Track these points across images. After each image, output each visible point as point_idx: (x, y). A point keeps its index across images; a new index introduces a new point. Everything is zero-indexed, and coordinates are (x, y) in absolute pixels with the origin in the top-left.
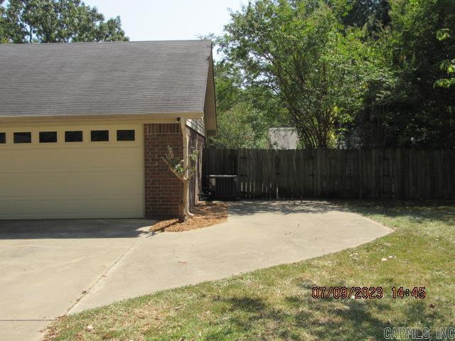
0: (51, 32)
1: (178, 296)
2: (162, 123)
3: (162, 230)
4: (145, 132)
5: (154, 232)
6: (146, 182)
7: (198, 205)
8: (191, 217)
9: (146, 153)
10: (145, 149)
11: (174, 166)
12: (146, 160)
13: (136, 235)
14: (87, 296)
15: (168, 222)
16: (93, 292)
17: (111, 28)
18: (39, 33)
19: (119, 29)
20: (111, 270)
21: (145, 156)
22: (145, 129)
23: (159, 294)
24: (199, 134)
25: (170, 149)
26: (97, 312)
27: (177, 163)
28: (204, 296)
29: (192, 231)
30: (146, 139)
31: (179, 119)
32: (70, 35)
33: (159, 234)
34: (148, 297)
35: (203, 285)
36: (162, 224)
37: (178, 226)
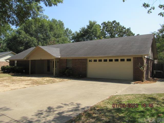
0: (112, 33)
1: (136, 95)
2: (138, 57)
3: (137, 83)
4: (134, 59)
5: (135, 84)
6: (134, 71)
7: (150, 79)
8: (145, 81)
9: (134, 64)
10: (134, 63)
11: (140, 68)
12: (134, 66)
13: (130, 84)
14: (117, 93)
15: (139, 82)
16: (119, 93)
17: (128, 31)
18: (109, 34)
19: (130, 31)
20: (123, 90)
21: (134, 65)
22: (134, 58)
23: (132, 94)
24: (150, 59)
25: (140, 63)
26: (119, 95)
27: (142, 67)
28: (142, 96)
29: (145, 84)
30: (134, 61)
31: (142, 56)
32: (117, 34)
33: (136, 84)
34: (130, 95)
35: (143, 94)
36: (137, 82)
37: (141, 83)
